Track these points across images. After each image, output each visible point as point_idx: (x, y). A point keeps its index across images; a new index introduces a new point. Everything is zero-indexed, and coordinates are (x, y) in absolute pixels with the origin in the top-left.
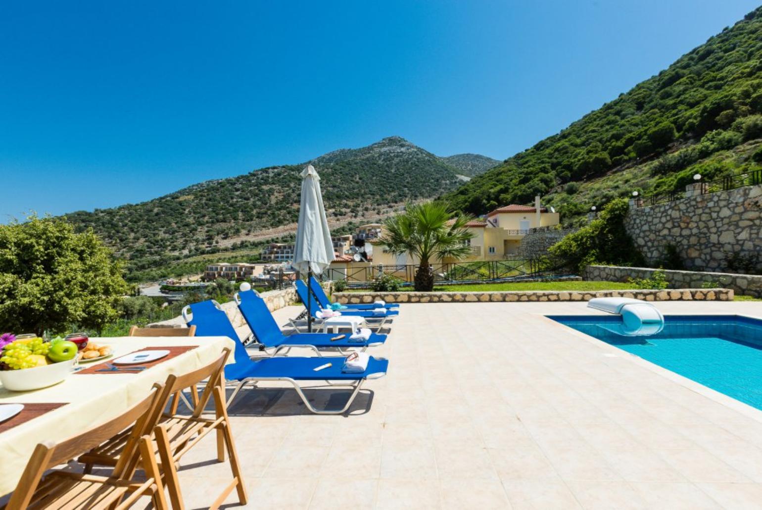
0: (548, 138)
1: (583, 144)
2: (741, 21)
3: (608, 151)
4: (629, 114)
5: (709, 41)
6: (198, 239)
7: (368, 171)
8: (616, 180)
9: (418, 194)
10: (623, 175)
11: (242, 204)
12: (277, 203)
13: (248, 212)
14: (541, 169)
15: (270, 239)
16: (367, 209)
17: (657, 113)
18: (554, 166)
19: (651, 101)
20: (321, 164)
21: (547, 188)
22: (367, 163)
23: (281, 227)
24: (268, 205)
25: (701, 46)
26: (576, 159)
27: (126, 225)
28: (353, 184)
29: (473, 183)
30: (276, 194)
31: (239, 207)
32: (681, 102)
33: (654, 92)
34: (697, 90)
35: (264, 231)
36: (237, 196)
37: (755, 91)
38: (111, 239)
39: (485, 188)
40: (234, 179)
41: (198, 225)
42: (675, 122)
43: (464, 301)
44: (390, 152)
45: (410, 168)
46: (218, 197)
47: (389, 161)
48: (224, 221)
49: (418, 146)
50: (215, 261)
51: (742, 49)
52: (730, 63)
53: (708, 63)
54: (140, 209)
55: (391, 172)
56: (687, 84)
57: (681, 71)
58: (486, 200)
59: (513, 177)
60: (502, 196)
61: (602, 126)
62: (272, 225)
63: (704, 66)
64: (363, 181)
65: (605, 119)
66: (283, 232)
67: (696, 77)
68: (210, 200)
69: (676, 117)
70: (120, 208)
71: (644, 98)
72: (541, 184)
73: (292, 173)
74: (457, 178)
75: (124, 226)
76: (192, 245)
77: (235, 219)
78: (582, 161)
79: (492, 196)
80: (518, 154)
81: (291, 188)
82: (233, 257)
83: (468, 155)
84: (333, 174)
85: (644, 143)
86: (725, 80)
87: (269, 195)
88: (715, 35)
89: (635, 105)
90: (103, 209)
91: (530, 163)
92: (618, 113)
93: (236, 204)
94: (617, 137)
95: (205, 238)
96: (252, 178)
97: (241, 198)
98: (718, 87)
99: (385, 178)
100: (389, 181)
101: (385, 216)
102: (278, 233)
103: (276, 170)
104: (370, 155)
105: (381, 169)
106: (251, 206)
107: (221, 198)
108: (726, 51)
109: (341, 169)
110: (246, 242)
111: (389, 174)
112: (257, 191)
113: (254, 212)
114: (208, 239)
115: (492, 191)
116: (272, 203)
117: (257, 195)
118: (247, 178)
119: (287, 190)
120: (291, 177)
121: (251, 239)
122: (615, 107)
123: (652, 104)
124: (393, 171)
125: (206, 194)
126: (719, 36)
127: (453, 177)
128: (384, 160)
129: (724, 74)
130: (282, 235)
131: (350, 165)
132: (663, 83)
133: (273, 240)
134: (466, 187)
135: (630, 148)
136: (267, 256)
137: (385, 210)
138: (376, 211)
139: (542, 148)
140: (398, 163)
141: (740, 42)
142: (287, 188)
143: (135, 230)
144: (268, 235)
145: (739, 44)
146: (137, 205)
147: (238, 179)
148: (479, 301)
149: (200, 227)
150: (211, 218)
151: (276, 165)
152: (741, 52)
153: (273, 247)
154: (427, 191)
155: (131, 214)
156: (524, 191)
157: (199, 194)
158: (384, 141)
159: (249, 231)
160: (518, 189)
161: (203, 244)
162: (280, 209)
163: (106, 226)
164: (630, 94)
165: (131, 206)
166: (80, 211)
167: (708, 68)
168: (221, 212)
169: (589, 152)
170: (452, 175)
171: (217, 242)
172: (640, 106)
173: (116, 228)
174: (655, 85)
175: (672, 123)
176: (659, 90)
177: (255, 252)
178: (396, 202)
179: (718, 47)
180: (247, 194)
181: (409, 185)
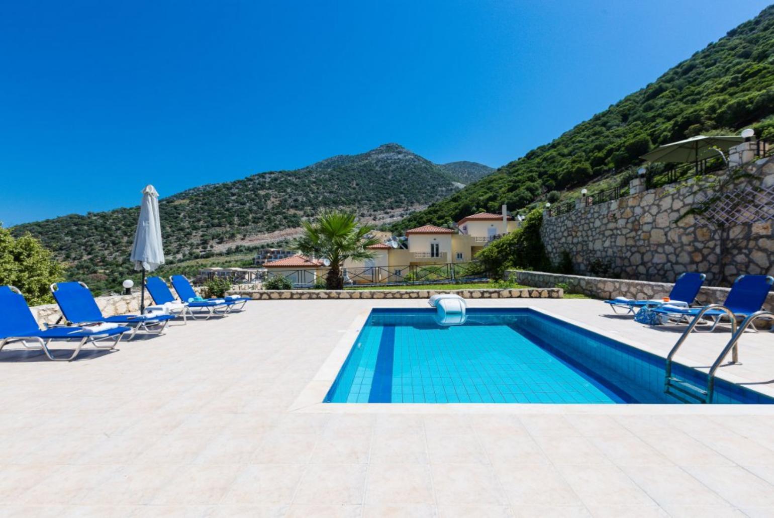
0: (539, 148)
1: (570, 154)
2: (725, 37)
3: (590, 161)
4: (614, 126)
5: (694, 55)
6: (192, 243)
7: (365, 177)
8: (592, 190)
9: (415, 201)
10: (599, 184)
11: (238, 209)
12: (273, 209)
13: (244, 216)
14: (528, 178)
15: (266, 244)
16: (363, 215)
17: (639, 125)
18: (540, 175)
19: (635, 113)
20: (319, 169)
21: (532, 197)
22: (365, 169)
23: (277, 233)
24: (264, 210)
25: (686, 61)
26: (561, 169)
27: (119, 229)
28: (350, 190)
29: (466, 191)
30: (272, 199)
31: (235, 212)
32: (660, 115)
33: (639, 105)
34: (677, 103)
35: (260, 236)
36: (233, 200)
37: (720, 107)
38: (103, 242)
39: (475, 195)
40: (230, 184)
41: (193, 230)
42: (651, 135)
43: (339, 298)
44: (387, 159)
45: (407, 175)
46: (214, 201)
47: (387, 167)
48: (219, 225)
49: (416, 153)
50: (208, 265)
51: (722, 65)
52: (708, 79)
53: (690, 77)
54: (134, 212)
55: (388, 179)
56: (670, 97)
57: (665, 85)
58: (476, 207)
59: (502, 185)
60: (491, 203)
61: (588, 137)
62: (267, 230)
63: (686, 80)
64: (360, 187)
65: (591, 131)
66: (278, 237)
67: (678, 91)
68: (206, 204)
69: (654, 129)
70: (114, 212)
71: (629, 110)
72: (526, 192)
73: (289, 178)
74: (453, 185)
75: (117, 230)
76: (186, 250)
77: (231, 223)
78: (565, 170)
79: (482, 204)
80: (511, 163)
81: (288, 193)
82: (226, 262)
83: (464, 162)
84: (330, 180)
85: (622, 154)
86: (702, 95)
87: (266, 200)
88: (700, 50)
89: (621, 117)
90: (96, 212)
91: (520, 172)
92: (604, 124)
93: (231, 209)
94: (599, 148)
95: (199, 242)
96: (248, 183)
97: (237, 202)
98: (694, 102)
99: (382, 184)
100: (386, 187)
101: (381, 222)
102: (274, 238)
103: (273, 175)
104: (367, 161)
105: (378, 176)
106: (248, 211)
107: (217, 202)
108: (707, 66)
109: (338, 175)
110: (241, 246)
111: (386, 181)
112: (253, 196)
113: (250, 217)
114: (203, 244)
115: (481, 198)
116: (268, 208)
117: (253, 200)
118: (243, 183)
119: (284, 196)
120: (288, 183)
121: (246, 243)
122: (602, 118)
123: (635, 116)
124: (390, 177)
125: (201, 198)
126: (703, 51)
127: (449, 184)
128: (381, 166)
129: (700, 89)
130: (278, 240)
131: (348, 171)
132: (648, 96)
133: (268, 245)
134: (459, 194)
135: (609, 159)
136: (260, 261)
137: (381, 216)
138: (372, 217)
139: (532, 157)
140: (395, 170)
141: (721, 58)
142: (283, 194)
143: (129, 234)
144: (263, 239)
145: (719, 60)
146: (131, 209)
147: (234, 184)
148: (351, 298)
149: (194, 231)
150: (206, 223)
151: (273, 170)
152: (720, 68)
153: (267, 252)
154: (423, 198)
155: (124, 218)
156: (511, 199)
157: (195, 198)
158: (381, 148)
159: (245, 236)
160: (505, 197)
161: (198, 248)
162: (276, 214)
163: (99, 229)
164: (618, 105)
165: (125, 209)
166: (71, 215)
167: (690, 82)
168: (217, 216)
169: (574, 162)
170: (448, 182)
171: (212, 247)
172: (625, 118)
173: (109, 232)
174: (641, 97)
175: (648, 135)
176: (643, 103)
177: (249, 257)
178: (392, 209)
179: (700, 62)
180: (243, 199)
181: (406, 192)
